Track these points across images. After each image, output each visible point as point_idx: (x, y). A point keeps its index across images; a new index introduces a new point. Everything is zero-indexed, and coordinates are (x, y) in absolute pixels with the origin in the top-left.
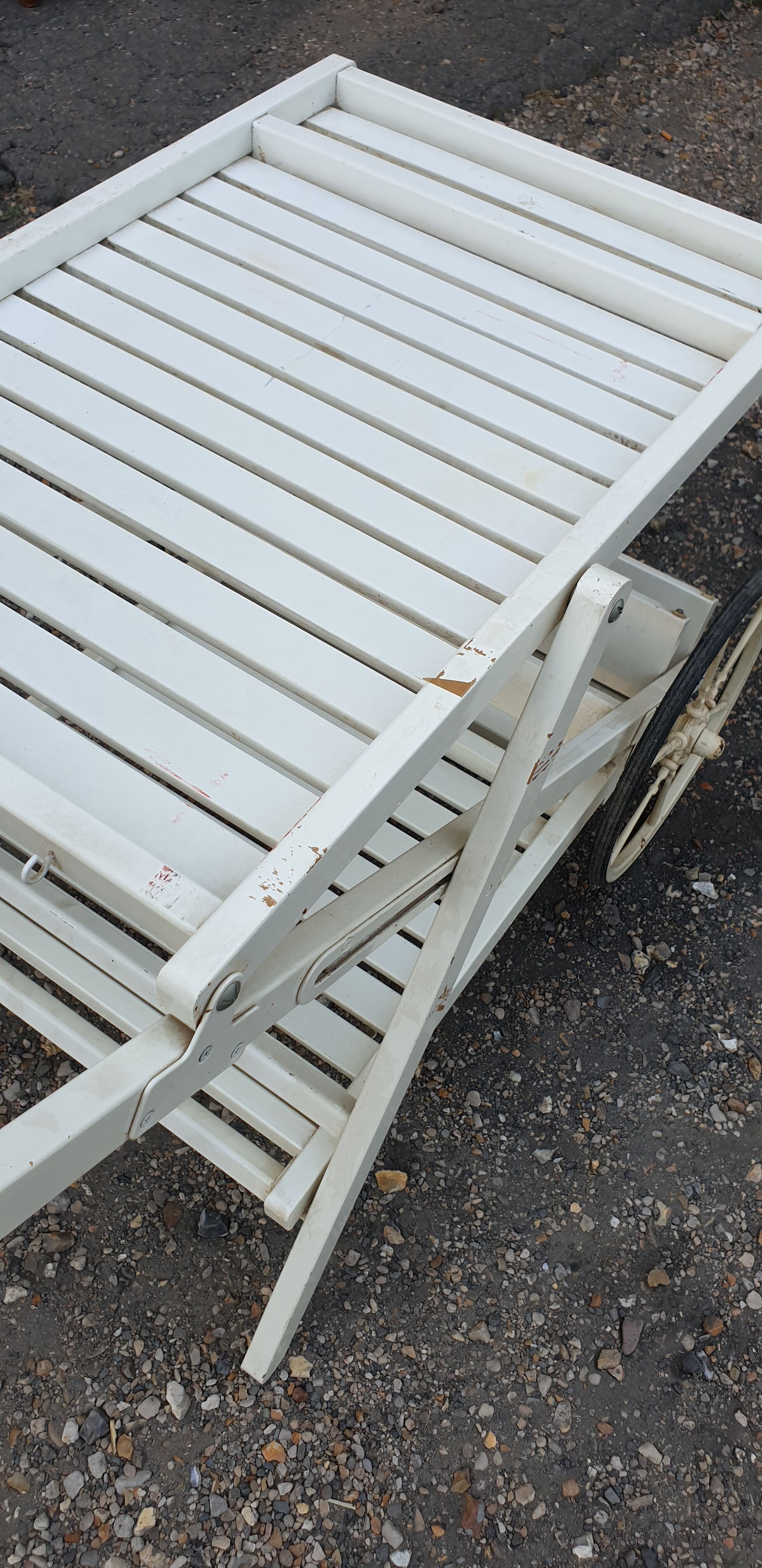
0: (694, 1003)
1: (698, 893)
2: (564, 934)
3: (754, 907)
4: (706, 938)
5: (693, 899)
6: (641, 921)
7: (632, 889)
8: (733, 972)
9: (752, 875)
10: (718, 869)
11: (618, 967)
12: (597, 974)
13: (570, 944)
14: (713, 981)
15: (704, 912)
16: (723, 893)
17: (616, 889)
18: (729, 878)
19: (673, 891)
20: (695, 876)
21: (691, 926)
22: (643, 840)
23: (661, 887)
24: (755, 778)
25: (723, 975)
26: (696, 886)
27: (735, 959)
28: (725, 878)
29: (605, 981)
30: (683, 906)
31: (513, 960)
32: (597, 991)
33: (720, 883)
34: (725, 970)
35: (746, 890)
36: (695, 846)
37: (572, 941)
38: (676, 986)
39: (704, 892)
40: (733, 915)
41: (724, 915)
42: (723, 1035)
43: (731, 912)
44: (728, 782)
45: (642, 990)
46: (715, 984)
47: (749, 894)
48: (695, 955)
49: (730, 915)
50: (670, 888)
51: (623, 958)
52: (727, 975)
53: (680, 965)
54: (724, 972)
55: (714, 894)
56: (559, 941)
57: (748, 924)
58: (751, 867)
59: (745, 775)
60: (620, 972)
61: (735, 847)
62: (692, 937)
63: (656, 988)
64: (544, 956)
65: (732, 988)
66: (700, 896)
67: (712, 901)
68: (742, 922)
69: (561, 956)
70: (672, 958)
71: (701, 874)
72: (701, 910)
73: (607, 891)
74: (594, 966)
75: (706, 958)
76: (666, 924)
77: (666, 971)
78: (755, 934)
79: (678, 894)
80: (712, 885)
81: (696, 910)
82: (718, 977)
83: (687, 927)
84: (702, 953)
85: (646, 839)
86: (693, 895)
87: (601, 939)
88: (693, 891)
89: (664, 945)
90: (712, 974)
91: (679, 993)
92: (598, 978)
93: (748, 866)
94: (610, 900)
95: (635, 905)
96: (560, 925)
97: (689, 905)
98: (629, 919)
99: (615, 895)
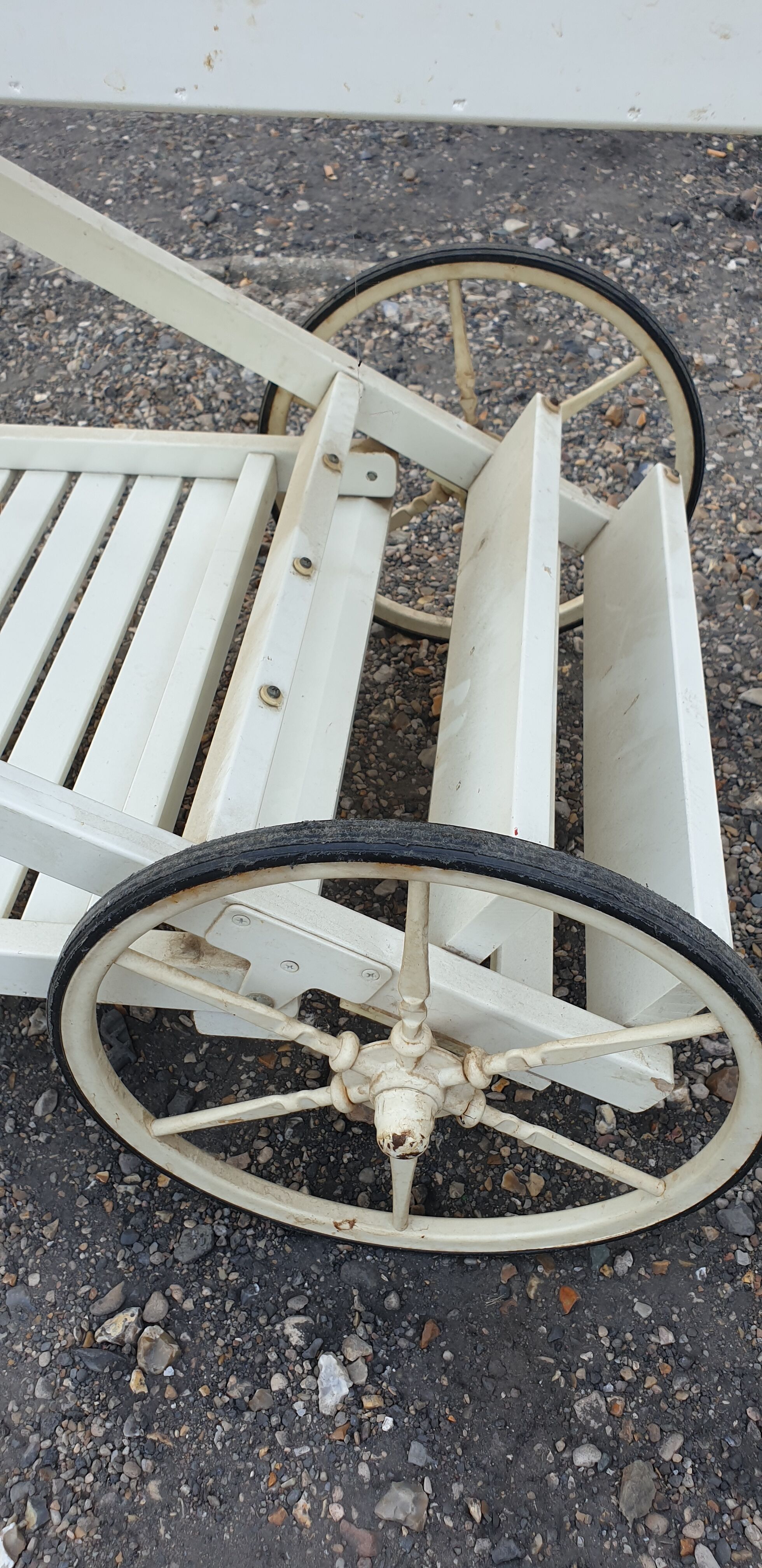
0: (71, 1455)
1: (314, 1372)
2: (121, 1189)
3: (338, 1494)
4: (226, 1426)
5: (298, 1370)
6: (206, 1298)
7: (267, 1259)
8: (169, 1508)
9: (412, 1459)
10: (392, 1391)
11: (93, 1295)
12: (67, 1268)
13: (109, 1206)
14: (129, 1470)
15: (283, 1401)
16: (341, 1419)
17: (250, 1232)
18: (380, 1418)
19: (297, 1326)
20: (352, 1354)
21: (236, 1388)
22: (352, 1223)
23: (295, 1304)
24: (651, 1381)
25: (153, 1487)
26: (326, 1361)
27: (200, 1498)
28: (376, 1411)
29: (59, 1285)
30: (273, 1356)
31: (49, 1140)
32: (34, 1280)
33: (360, 1405)
34: (168, 1488)
35: (370, 1463)
36: (419, 1326)
37: (116, 1206)
38: (91, 1405)
39: (322, 1383)
40: (302, 1458)
41: (292, 1442)
42: (14, 1536)
43: (307, 1450)
44: (603, 1332)
45: (63, 1349)
46: (123, 1478)
47: (364, 1471)
48: (172, 1421)
49: (297, 1452)
50: (301, 1319)
51: (114, 1296)
52: (156, 1496)
53: (142, 1397)
54: (161, 1487)
55: (329, 1402)
56: (108, 1187)
57: (293, 1496)
58: (431, 1452)
59: (648, 1361)
60: (87, 1302)
61: (464, 1406)
62: (210, 1397)
63: (73, 1372)
64: (71, 1178)
65: (131, 1518)
66: (310, 1378)
67: (313, 1407)
68: (292, 1482)
69: (82, 1202)
70: (151, 1378)
71: (360, 1363)
72: (282, 1393)
73: (237, 1219)
74: (82, 1256)
75: (176, 1440)
76: (220, 1342)
77: (115, 1377)
78: (277, 1517)
79: (296, 1337)
80: (345, 1391)
81: (278, 1382)
82: (143, 1478)
83: (233, 1380)
84: (185, 1429)
85: (358, 1226)
86: (307, 1365)
87: (138, 1247)
88: (314, 1362)
89: (169, 1351)
90: (146, 1464)
91: (79, 1417)
92: (61, 1271)
93: (430, 1445)
94: (222, 1231)
95: (234, 1276)
96: (136, 1178)
97: (281, 1366)
98: (201, 1275)
99: (237, 1235)
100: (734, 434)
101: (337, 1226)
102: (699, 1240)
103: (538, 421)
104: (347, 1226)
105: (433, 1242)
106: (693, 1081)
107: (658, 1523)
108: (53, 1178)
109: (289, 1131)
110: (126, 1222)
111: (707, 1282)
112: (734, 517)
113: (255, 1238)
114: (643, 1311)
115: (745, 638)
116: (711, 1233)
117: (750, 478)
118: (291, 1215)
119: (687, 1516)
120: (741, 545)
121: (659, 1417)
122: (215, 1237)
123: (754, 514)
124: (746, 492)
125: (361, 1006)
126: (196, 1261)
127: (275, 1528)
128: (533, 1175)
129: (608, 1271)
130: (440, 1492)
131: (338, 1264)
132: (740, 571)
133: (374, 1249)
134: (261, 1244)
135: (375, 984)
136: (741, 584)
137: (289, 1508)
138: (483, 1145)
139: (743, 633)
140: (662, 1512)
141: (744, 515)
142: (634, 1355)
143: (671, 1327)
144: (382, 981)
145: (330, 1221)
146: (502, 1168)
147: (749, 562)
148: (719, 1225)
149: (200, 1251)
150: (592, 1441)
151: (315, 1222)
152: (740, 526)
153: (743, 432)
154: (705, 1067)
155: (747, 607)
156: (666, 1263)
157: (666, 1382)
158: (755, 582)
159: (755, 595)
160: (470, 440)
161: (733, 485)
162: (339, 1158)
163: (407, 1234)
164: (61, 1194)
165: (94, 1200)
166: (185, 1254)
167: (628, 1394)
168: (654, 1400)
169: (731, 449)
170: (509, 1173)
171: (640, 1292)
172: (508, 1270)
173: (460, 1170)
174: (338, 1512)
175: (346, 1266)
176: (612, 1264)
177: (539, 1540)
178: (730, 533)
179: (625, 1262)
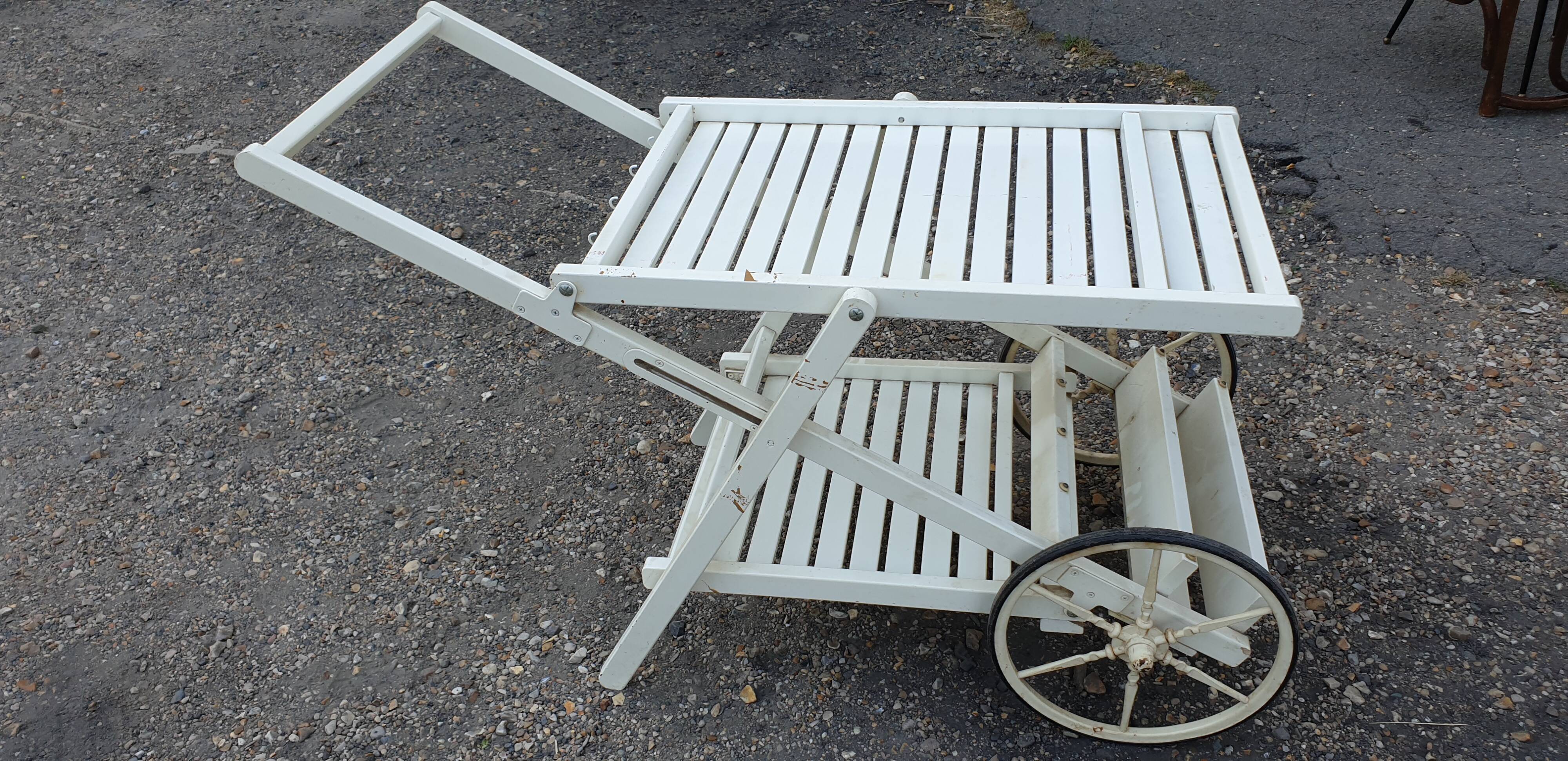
2: (986, 718)
22: (1101, 729)
31: (943, 699)
32: (955, 754)
37: (984, 725)
56: (979, 718)
69: (968, 724)
85: (1104, 730)
87: (1000, 742)
92: (966, 751)
94: (1038, 736)
95: (1047, 753)
96: (992, 714)
98: (1032, 753)
99: (1045, 737)
100: (1246, 345)
101: (1094, 730)
102: (1265, 742)
103: (1156, 361)
104: (1099, 730)
105: (1139, 738)
106: (1254, 677)
108: (951, 714)
109: (1059, 697)
110: (991, 732)
112: (1250, 395)
113: (1053, 739)
115: (1262, 464)
116: (1269, 739)
117: (1258, 372)
118: (1073, 724)
120: (1255, 412)
122: (1036, 738)
123: (1262, 394)
124: (1256, 381)
125: (1117, 614)
126: (1028, 747)
128: (1181, 716)
129: (1222, 753)
131: (1094, 750)
132: (1257, 427)
133: (1111, 742)
134: (1057, 741)
135: (1126, 602)
136: (1258, 434)
138: (1154, 704)
139: (1262, 461)
141: (1256, 394)
144: (1129, 601)
145: (1091, 727)
146: (1166, 713)
147: (1262, 422)
148: (1272, 735)
149: (1029, 743)
151: (1084, 728)
152: (1254, 401)
153: (1251, 344)
154: (1260, 671)
155: (1262, 447)
156: (1249, 751)
158: (1266, 433)
159: (1266, 440)
160: (1117, 367)
161: (1248, 376)
162: (1086, 708)
163: (1127, 734)
164: (957, 720)
165: (974, 723)
166: (1023, 744)
169: (1245, 355)
170: (1168, 715)
172: (1174, 753)
173: (1145, 713)
175: (1098, 750)
176: (1224, 751)
178: (1249, 405)
179: (1230, 750)
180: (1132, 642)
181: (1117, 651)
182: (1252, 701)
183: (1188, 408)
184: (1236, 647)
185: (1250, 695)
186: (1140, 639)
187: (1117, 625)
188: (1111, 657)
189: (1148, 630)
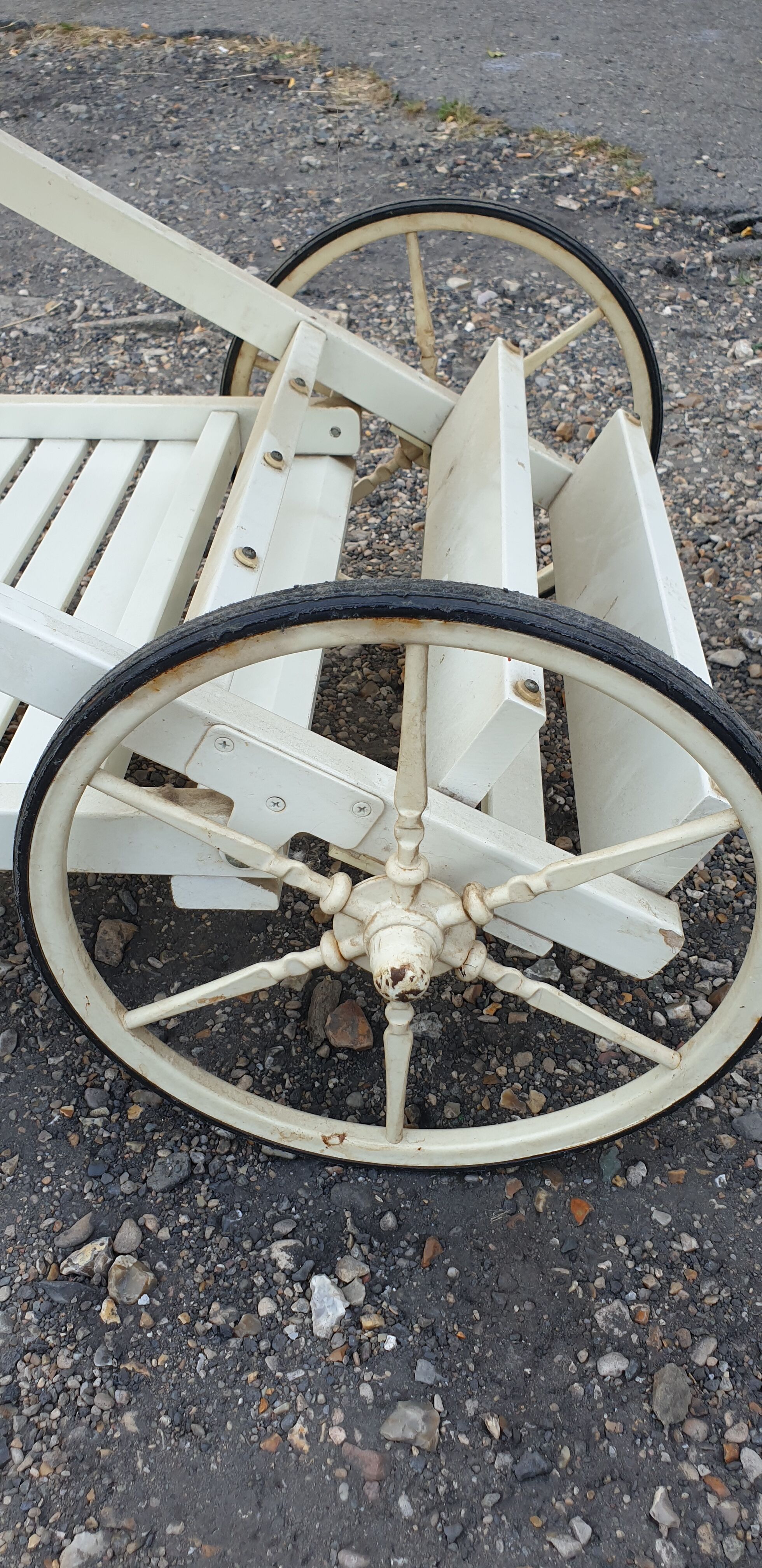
0: (34, 1390)
1: (306, 1295)
2: (88, 1122)
3: (338, 1416)
4: (209, 1353)
5: (288, 1292)
6: (184, 1226)
7: (249, 1184)
8: (147, 1440)
9: (419, 1377)
10: (394, 1310)
11: (57, 1227)
12: (29, 1201)
13: (74, 1139)
14: (100, 1400)
15: (273, 1326)
16: (338, 1341)
17: (231, 1158)
18: (381, 1337)
19: (285, 1249)
20: (346, 1275)
21: (219, 1315)
22: (342, 1137)
23: (283, 1228)
24: (676, 1287)
25: (128, 1419)
26: (318, 1282)
27: (182, 1428)
28: (376, 1330)
29: (19, 1219)
30: (259, 1280)
33: (359, 1325)
34: (147, 1418)
35: (373, 1384)
36: (420, 1245)
37: (82, 1139)
38: (56, 1336)
39: (316, 1304)
40: (296, 1382)
41: (284, 1365)
43: (301, 1373)
44: (620, 1241)
45: (24, 1283)
46: (95, 1410)
47: (366, 1391)
48: (150, 1350)
49: (290, 1376)
50: (290, 1243)
51: (81, 1227)
52: (132, 1428)
53: (114, 1327)
54: (137, 1419)
55: (323, 1324)
56: (74, 1121)
57: (288, 1421)
58: (440, 1370)
59: (671, 1267)
60: (50, 1235)
61: (474, 1322)
62: (191, 1324)
63: (36, 1305)
64: (32, 1114)
65: (104, 1452)
66: (302, 1301)
67: (306, 1330)
68: (286, 1406)
69: (44, 1137)
70: (123, 1308)
71: (357, 1282)
72: (271, 1317)
73: (215, 1146)
74: (45, 1190)
75: (154, 1369)
76: (200, 1269)
77: (84, 1307)
78: (269, 1444)
79: (284, 1261)
80: (342, 1311)
81: (266, 1307)
82: (117, 1410)
83: (215, 1306)
84: (163, 1357)
85: (348, 1141)
86: (298, 1288)
87: (107, 1178)
88: (306, 1284)
89: (144, 1278)
90: (121, 1396)
91: (43, 1349)
92: (22, 1205)
93: (438, 1362)
94: (200, 1158)
95: (213, 1203)
96: (105, 1110)
97: (269, 1289)
98: (177, 1203)
99: (216, 1161)
100: (682, 444)
101: (325, 1140)
102: (716, 1148)
104: (336, 1140)
105: (430, 1155)
106: (694, 998)
107: (697, 1429)
108: (13, 1115)
109: (269, 1059)
110: (93, 1155)
111: (727, 1189)
112: (688, 511)
113: (236, 1164)
114: (663, 1219)
115: (708, 611)
116: (727, 1141)
117: (701, 479)
118: (276, 1129)
119: (728, 1419)
120: (698, 533)
121: (687, 1321)
122: (193, 1164)
123: (707, 508)
124: (698, 490)
125: (350, 852)
126: (171, 1189)
127: (268, 1455)
128: (533, 1092)
129: (620, 1182)
130: (452, 1409)
131: (327, 1187)
132: (699, 555)
133: (366, 1168)
134: (243, 1170)
135: (368, 820)
136: (701, 565)
137: (284, 1434)
138: (477, 1066)
139: (708, 607)
140: (701, 1417)
141: (698, 509)
142: (655, 1262)
143: (693, 1233)
144: (374, 816)
145: (318, 1135)
146: (500, 1088)
147: (708, 546)
148: (734, 1132)
149: (175, 1178)
150: (618, 1349)
151: (302, 1137)
152: (695, 518)
153: (690, 442)
154: (706, 985)
155: (708, 584)
156: (682, 1172)
157: (693, 1287)
158: (714, 564)
159: (715, 573)
160: (432, 391)
161: (685, 485)
162: (324, 1084)
163: (402, 1147)
164: (22, 1130)
165: (58, 1135)
166: (158, 1181)
167: (653, 1301)
168: (683, 1305)
169: (680, 457)
170: (507, 1091)
171: (658, 1201)
172: (513, 1185)
173: (455, 1090)
174: (338, 1435)
175: (336, 1188)
176: (625, 1174)
177: (566, 1453)
178: (686, 523)
179: (639, 1172)
180: (379, 922)
181: (348, 949)
182: (688, 1062)
183: (571, 481)
184: (648, 928)
185: (684, 1048)
186: (398, 913)
187: (341, 880)
188: (335, 964)
189: (418, 887)
